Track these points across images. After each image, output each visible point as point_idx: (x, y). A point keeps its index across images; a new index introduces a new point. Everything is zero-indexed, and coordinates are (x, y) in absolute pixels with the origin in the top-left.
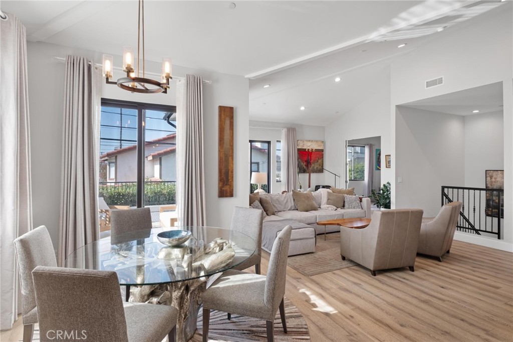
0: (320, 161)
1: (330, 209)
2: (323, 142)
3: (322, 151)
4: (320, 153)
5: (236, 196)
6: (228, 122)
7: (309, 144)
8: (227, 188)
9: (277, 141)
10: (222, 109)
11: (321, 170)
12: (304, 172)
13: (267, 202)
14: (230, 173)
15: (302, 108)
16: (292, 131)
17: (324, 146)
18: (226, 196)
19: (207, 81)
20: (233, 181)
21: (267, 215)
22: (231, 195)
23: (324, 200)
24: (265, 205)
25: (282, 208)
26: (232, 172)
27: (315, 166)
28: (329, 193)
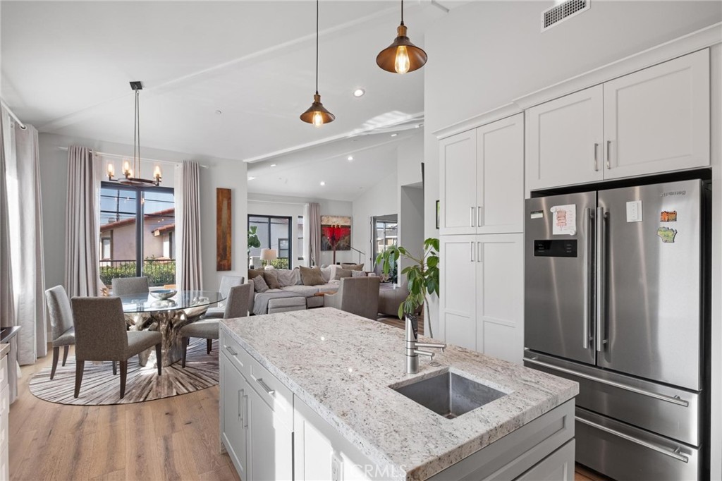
0: (347, 238)
1: (336, 283)
2: (350, 218)
3: (350, 227)
4: (347, 230)
5: (234, 270)
6: (225, 203)
7: (335, 220)
8: (225, 262)
9: (299, 217)
10: (220, 191)
11: (348, 248)
12: (329, 249)
13: (270, 276)
14: (228, 249)
15: (323, 184)
16: (315, 206)
17: (352, 221)
18: (224, 270)
19: (204, 166)
20: (231, 256)
21: (270, 288)
22: (229, 269)
23: (333, 275)
24: (268, 279)
25: (289, 282)
26: (230, 248)
27: (342, 243)
28: (337, 269)
